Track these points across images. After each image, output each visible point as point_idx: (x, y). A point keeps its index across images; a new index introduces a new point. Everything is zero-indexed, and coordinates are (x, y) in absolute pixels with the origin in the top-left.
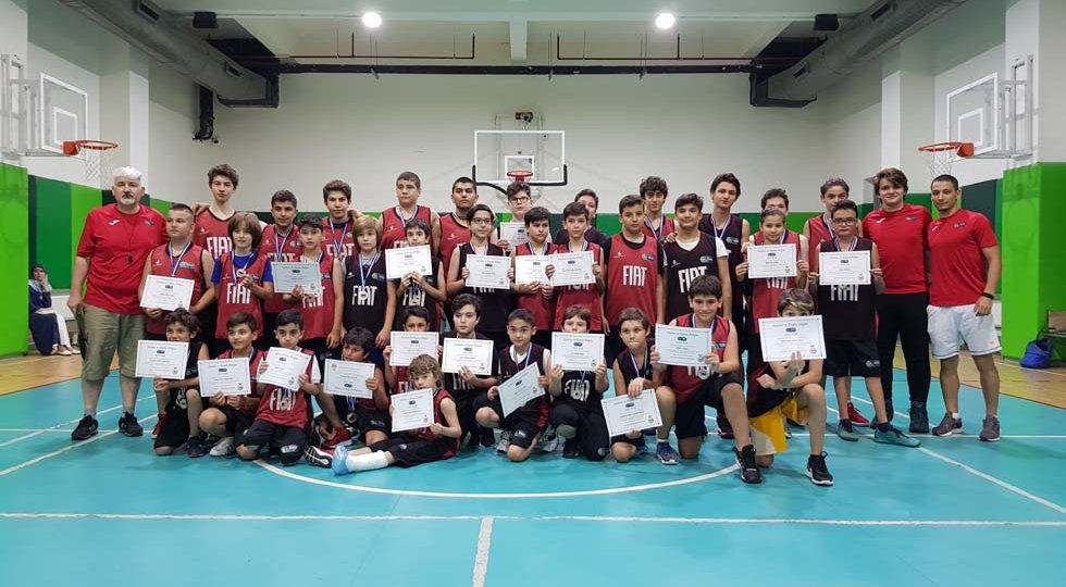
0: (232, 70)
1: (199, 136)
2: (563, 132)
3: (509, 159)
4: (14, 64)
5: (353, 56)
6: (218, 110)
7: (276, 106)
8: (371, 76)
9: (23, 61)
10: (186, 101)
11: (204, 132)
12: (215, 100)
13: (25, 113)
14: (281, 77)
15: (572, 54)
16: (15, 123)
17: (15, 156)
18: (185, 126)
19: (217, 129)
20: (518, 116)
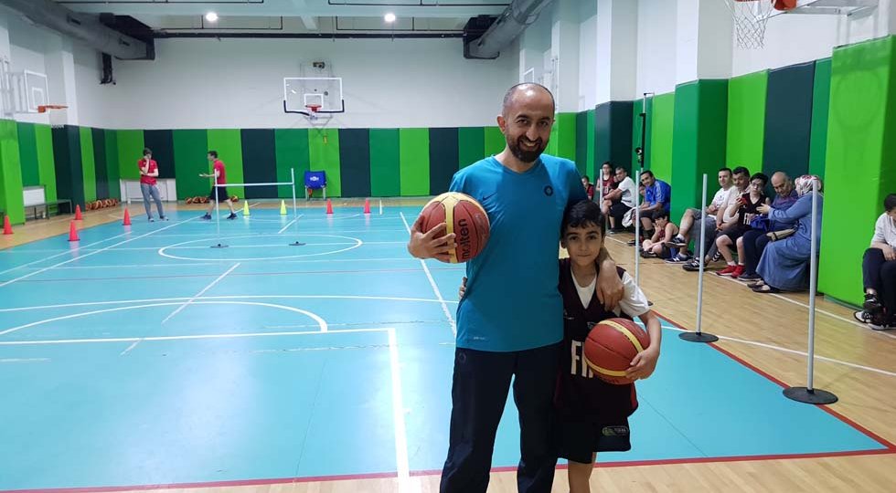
0: (124, 43)
1: (104, 81)
2: (340, 79)
3: (307, 97)
4: (6, 62)
5: (203, 28)
6: (114, 63)
7: (153, 58)
8: (214, 40)
9: (9, 61)
10: (94, 61)
11: (106, 78)
12: (113, 58)
13: (13, 90)
14: (155, 40)
15: (345, 27)
16: (8, 95)
17: (9, 114)
18: (94, 75)
19: (114, 75)
20: (315, 65)
